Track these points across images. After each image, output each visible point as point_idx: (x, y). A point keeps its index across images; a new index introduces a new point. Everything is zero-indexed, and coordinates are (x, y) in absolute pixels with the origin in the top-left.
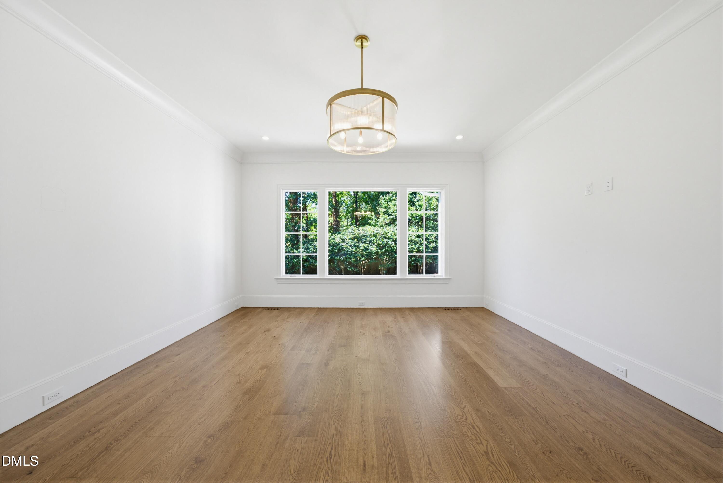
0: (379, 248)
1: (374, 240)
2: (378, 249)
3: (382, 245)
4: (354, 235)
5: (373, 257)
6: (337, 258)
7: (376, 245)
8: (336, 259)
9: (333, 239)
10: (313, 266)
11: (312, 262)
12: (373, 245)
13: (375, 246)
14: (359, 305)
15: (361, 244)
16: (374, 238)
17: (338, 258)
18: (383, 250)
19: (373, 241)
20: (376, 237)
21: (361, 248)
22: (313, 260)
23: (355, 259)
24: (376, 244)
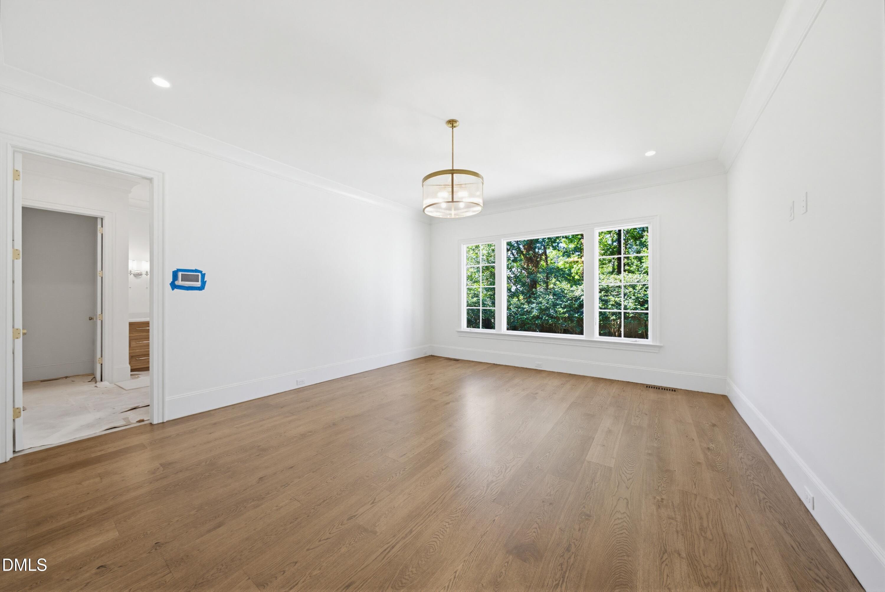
0: (639, 304)
1: (630, 292)
2: (637, 305)
3: (642, 300)
4: (601, 286)
5: (628, 316)
6: (576, 315)
7: (634, 300)
8: (575, 317)
9: (573, 291)
10: (546, 324)
11: (545, 320)
12: (630, 298)
13: (632, 301)
14: (536, 367)
15: (611, 297)
16: (631, 289)
17: (578, 315)
18: (645, 306)
19: (628, 294)
20: (634, 289)
21: (611, 303)
22: (546, 317)
23: (601, 318)
24: (633, 297)
